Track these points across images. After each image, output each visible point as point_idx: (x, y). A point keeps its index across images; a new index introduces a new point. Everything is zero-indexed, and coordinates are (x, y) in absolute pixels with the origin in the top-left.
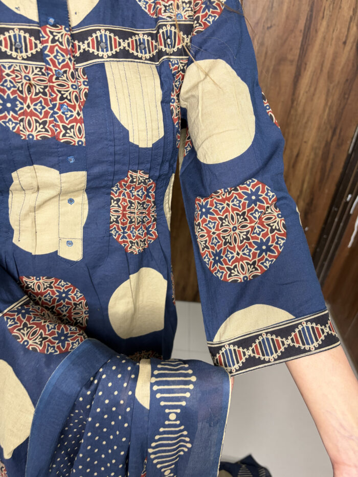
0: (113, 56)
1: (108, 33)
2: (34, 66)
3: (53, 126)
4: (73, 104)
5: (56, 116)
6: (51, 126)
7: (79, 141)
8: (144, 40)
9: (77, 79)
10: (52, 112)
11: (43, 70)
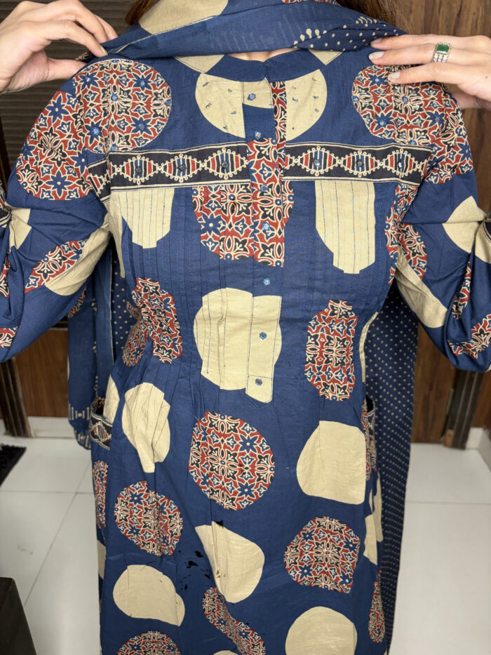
0: (326, 174)
1: (323, 150)
2: (239, 184)
3: (253, 245)
4: (275, 221)
5: (256, 234)
6: (250, 245)
7: (277, 262)
8: (362, 157)
9: (283, 193)
10: (252, 230)
11: (248, 188)
